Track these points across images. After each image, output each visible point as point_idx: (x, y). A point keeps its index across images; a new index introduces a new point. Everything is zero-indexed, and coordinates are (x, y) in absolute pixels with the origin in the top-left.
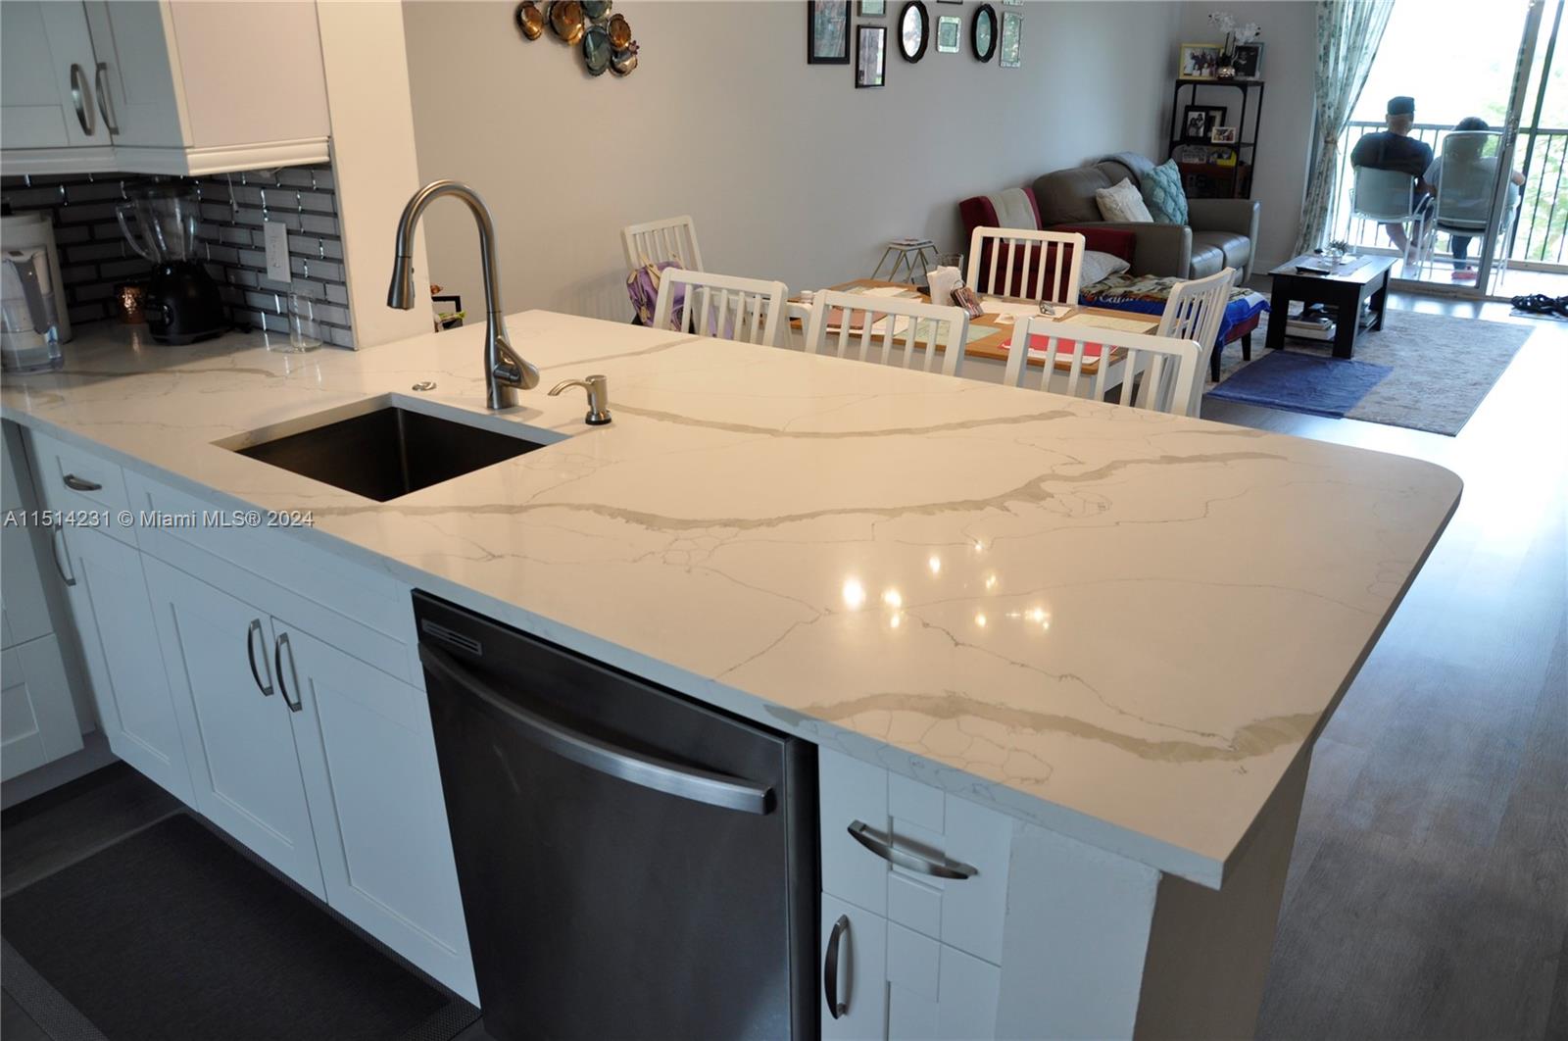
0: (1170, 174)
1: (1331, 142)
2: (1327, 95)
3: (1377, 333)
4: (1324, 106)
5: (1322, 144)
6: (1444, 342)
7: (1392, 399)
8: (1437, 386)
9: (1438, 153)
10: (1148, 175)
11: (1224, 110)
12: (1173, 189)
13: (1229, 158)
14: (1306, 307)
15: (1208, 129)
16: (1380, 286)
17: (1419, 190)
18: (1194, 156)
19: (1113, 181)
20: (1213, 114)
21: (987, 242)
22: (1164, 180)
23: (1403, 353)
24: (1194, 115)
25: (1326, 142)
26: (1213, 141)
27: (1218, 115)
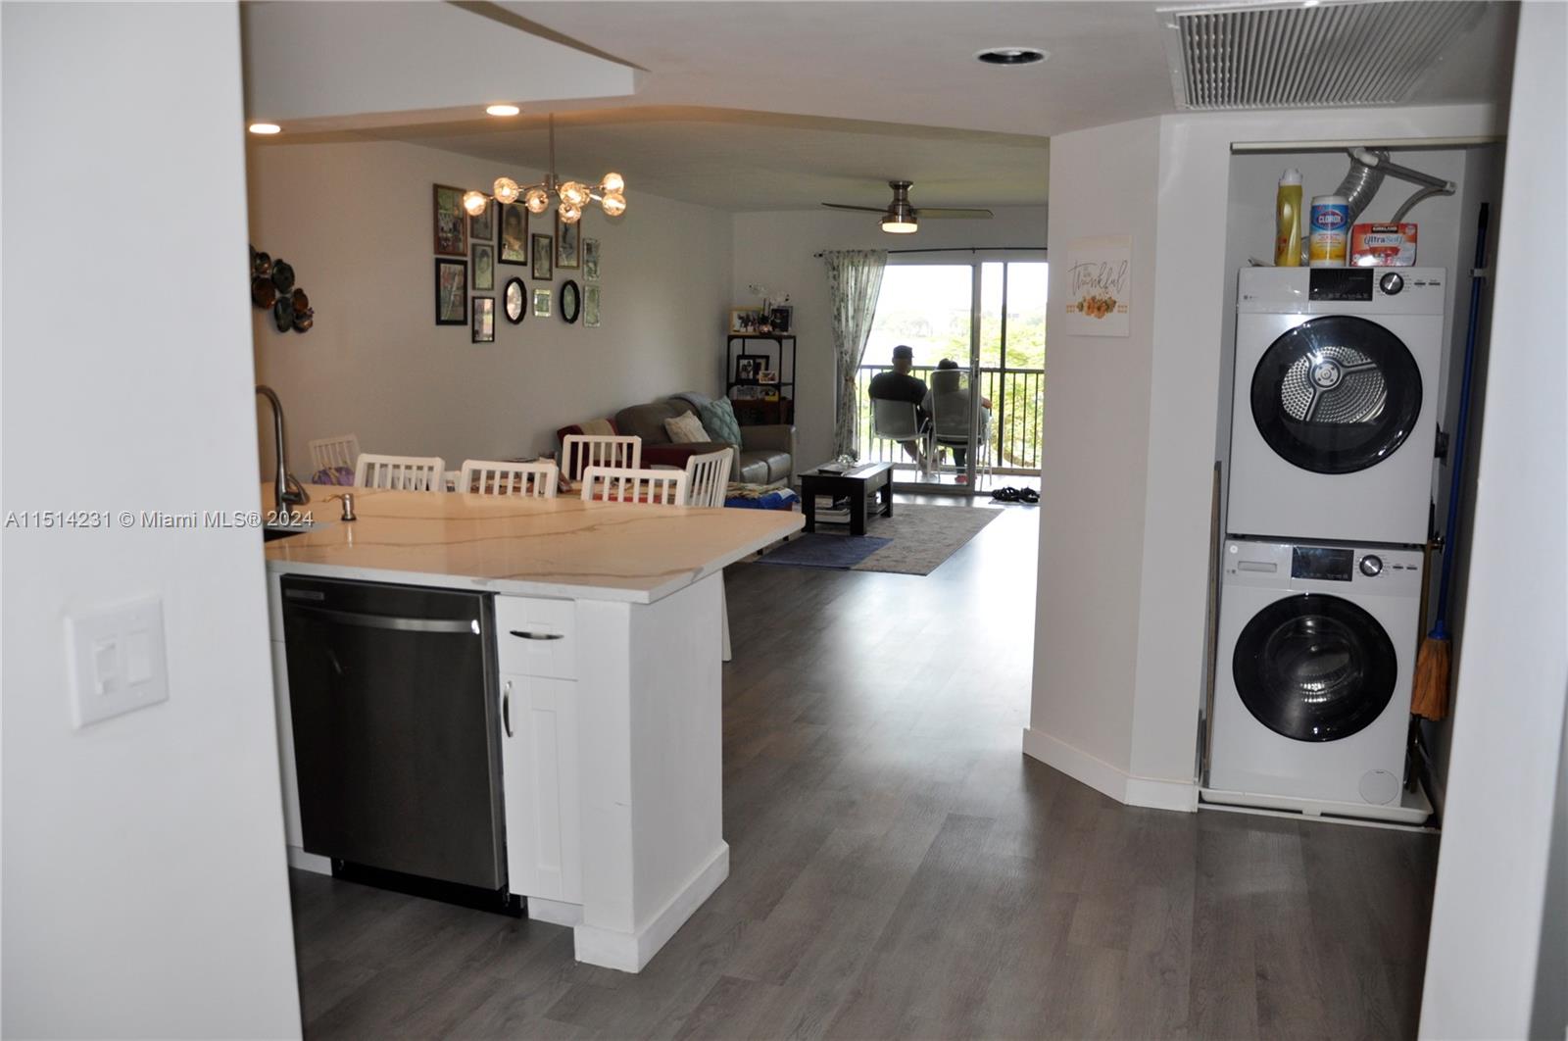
0: (725, 407)
1: (850, 380)
2: (843, 344)
3: (888, 519)
4: (842, 353)
5: (843, 382)
6: (935, 521)
7: (888, 557)
8: (922, 548)
9: (929, 385)
10: (706, 407)
11: (767, 358)
12: (728, 418)
13: (774, 395)
14: (834, 502)
15: (756, 373)
16: (886, 482)
17: (921, 415)
18: (747, 395)
19: (679, 413)
20: (758, 362)
21: (575, 445)
22: (719, 411)
23: (903, 530)
24: (744, 362)
25: (846, 380)
26: (760, 382)
27: (763, 362)
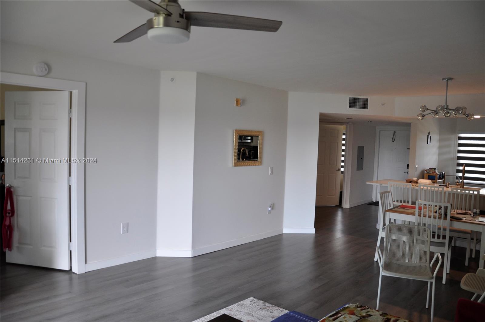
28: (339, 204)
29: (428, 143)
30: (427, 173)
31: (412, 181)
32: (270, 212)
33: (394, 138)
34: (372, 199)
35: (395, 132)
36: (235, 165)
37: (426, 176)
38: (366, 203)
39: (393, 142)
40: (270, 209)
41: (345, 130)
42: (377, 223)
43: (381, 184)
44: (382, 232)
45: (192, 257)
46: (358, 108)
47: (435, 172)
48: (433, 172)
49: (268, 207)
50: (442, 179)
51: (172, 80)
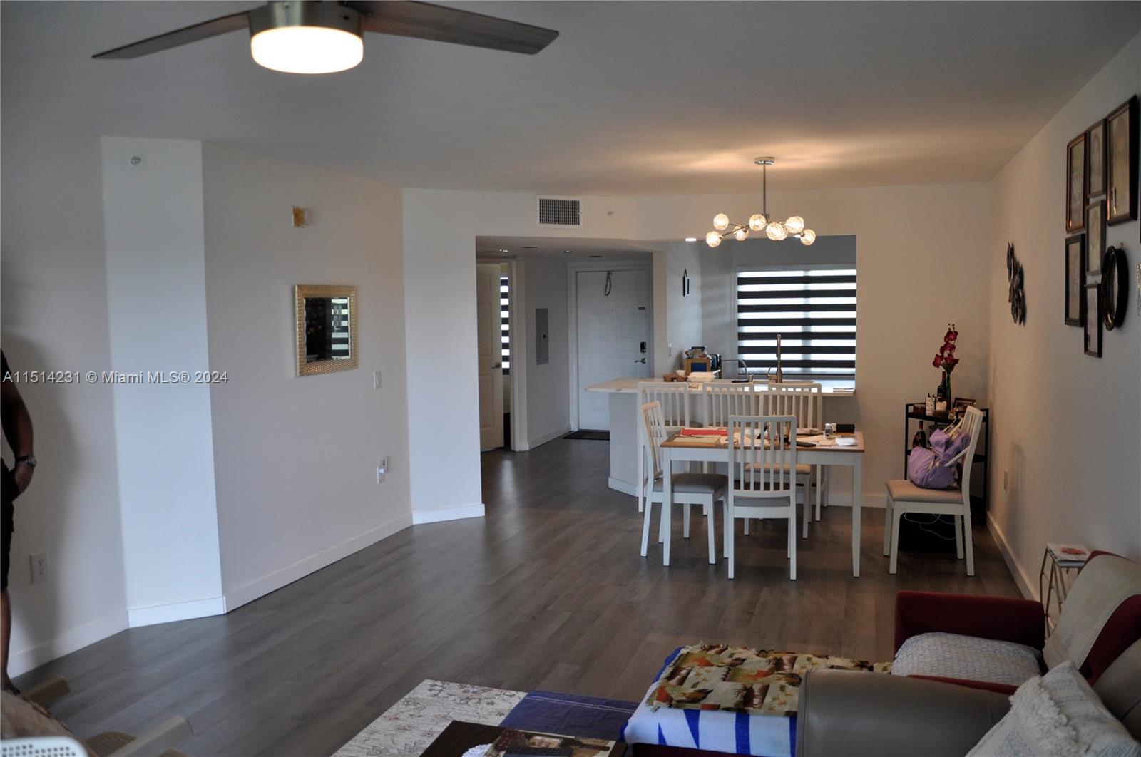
28: (505, 444)
29: (684, 295)
30: (689, 358)
31: (675, 378)
32: (383, 477)
33: (608, 285)
34: (570, 425)
35: (609, 273)
36: (302, 373)
37: (688, 364)
38: (558, 438)
39: (607, 295)
40: (382, 471)
41: (506, 274)
42: (610, 476)
43: (620, 390)
44: (653, 491)
45: (225, 612)
46: (560, 222)
47: (705, 356)
48: (702, 355)
49: (378, 468)
50: (717, 369)
51: (136, 160)
